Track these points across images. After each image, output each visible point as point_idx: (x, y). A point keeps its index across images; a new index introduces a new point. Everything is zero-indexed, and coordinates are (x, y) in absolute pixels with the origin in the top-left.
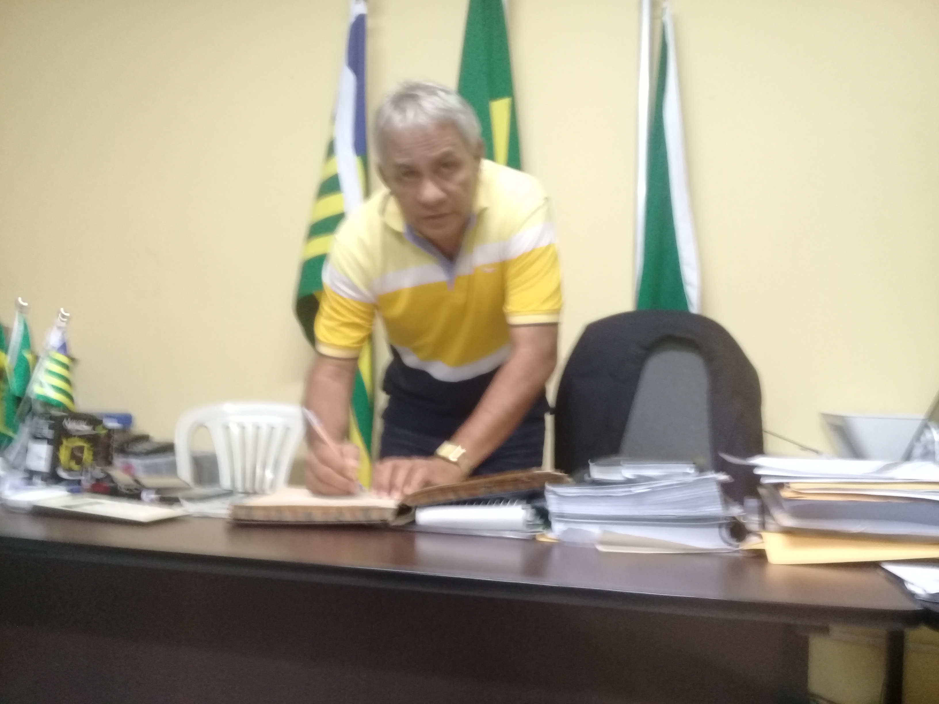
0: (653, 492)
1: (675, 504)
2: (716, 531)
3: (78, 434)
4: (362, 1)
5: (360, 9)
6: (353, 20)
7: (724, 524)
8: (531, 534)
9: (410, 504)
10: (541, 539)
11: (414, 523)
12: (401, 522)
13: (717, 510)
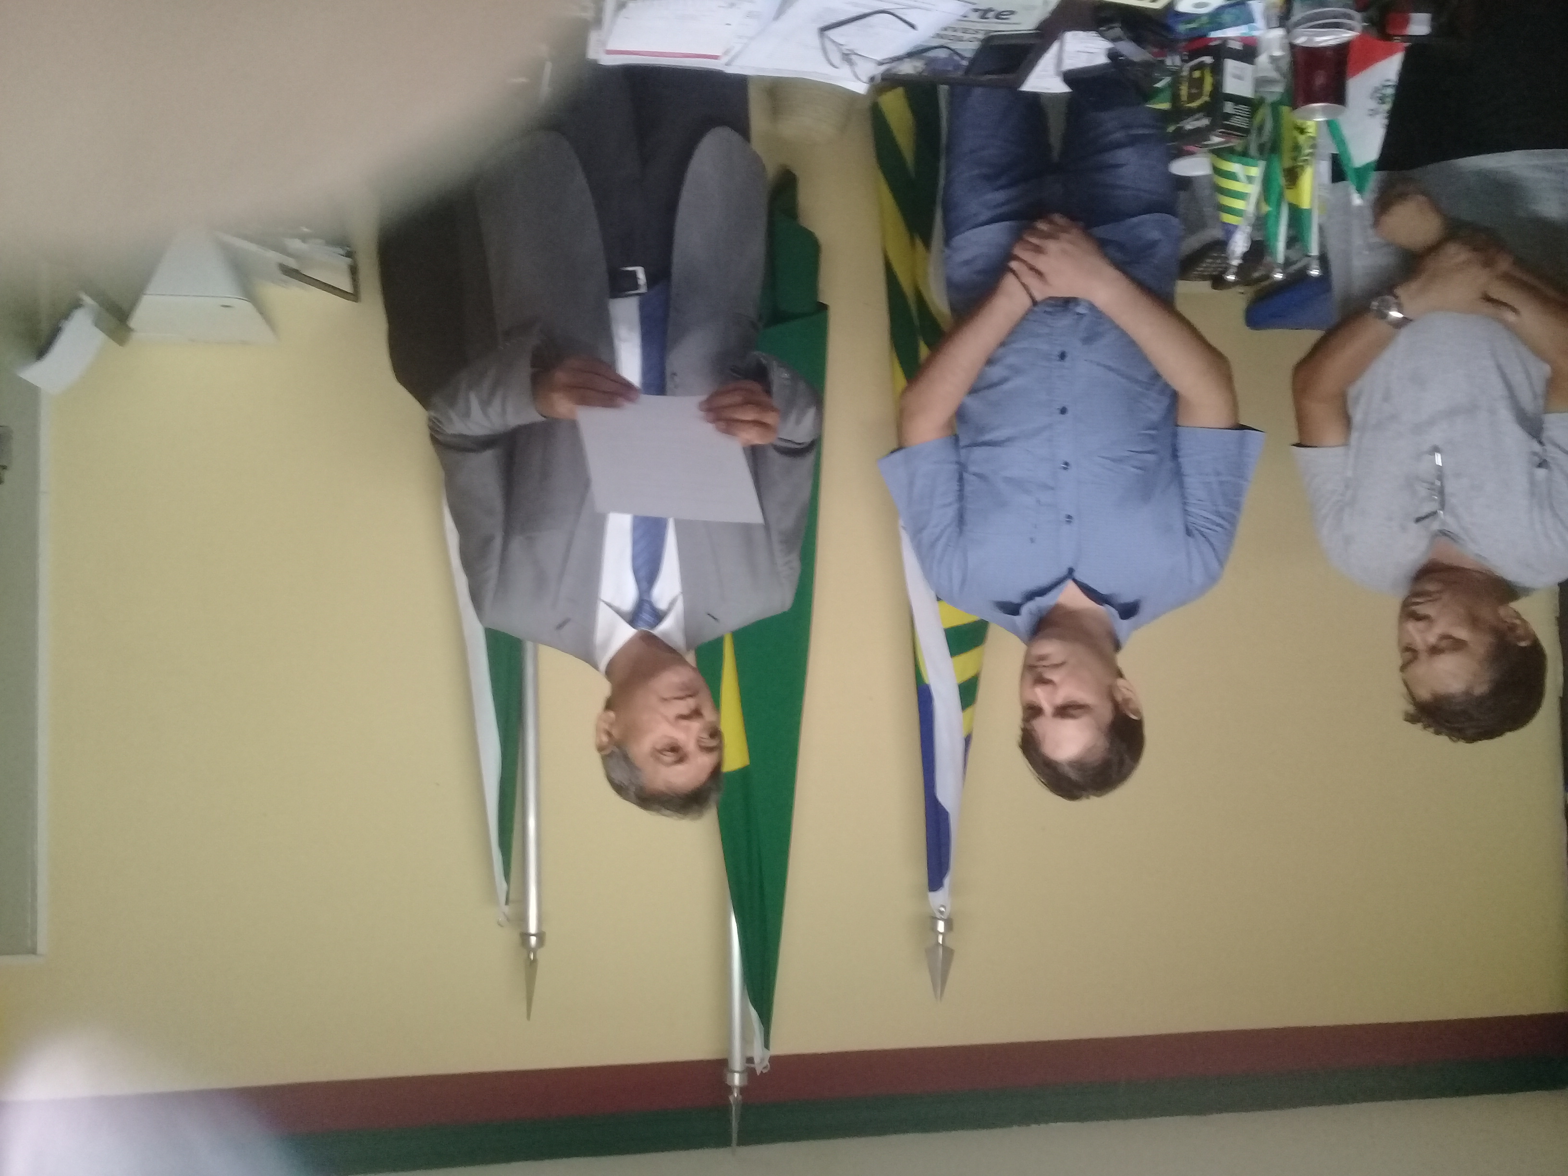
3: (1197, 116)
4: (938, 915)
5: (939, 899)
6: (947, 881)
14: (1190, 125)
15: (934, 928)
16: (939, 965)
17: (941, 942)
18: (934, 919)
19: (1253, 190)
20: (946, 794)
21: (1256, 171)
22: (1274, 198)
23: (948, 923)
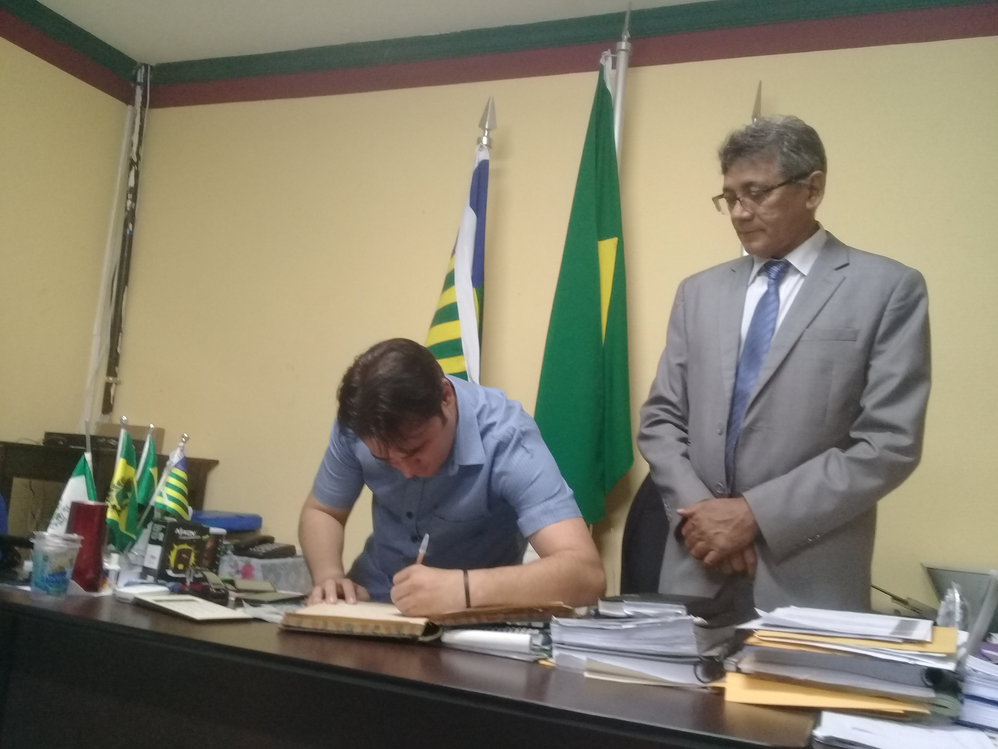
0: (639, 629)
1: (656, 641)
2: (692, 668)
3: (185, 538)
4: (486, 147)
5: (484, 155)
6: (476, 165)
7: (699, 662)
8: (535, 657)
9: (437, 623)
10: (542, 662)
11: (439, 640)
12: (428, 639)
13: (691, 649)
14: (192, 534)
15: (489, 140)
16: (488, 117)
17: (486, 131)
18: (489, 146)
19: (160, 487)
20: (470, 217)
21: (157, 499)
22: (147, 475)
23: (480, 141)
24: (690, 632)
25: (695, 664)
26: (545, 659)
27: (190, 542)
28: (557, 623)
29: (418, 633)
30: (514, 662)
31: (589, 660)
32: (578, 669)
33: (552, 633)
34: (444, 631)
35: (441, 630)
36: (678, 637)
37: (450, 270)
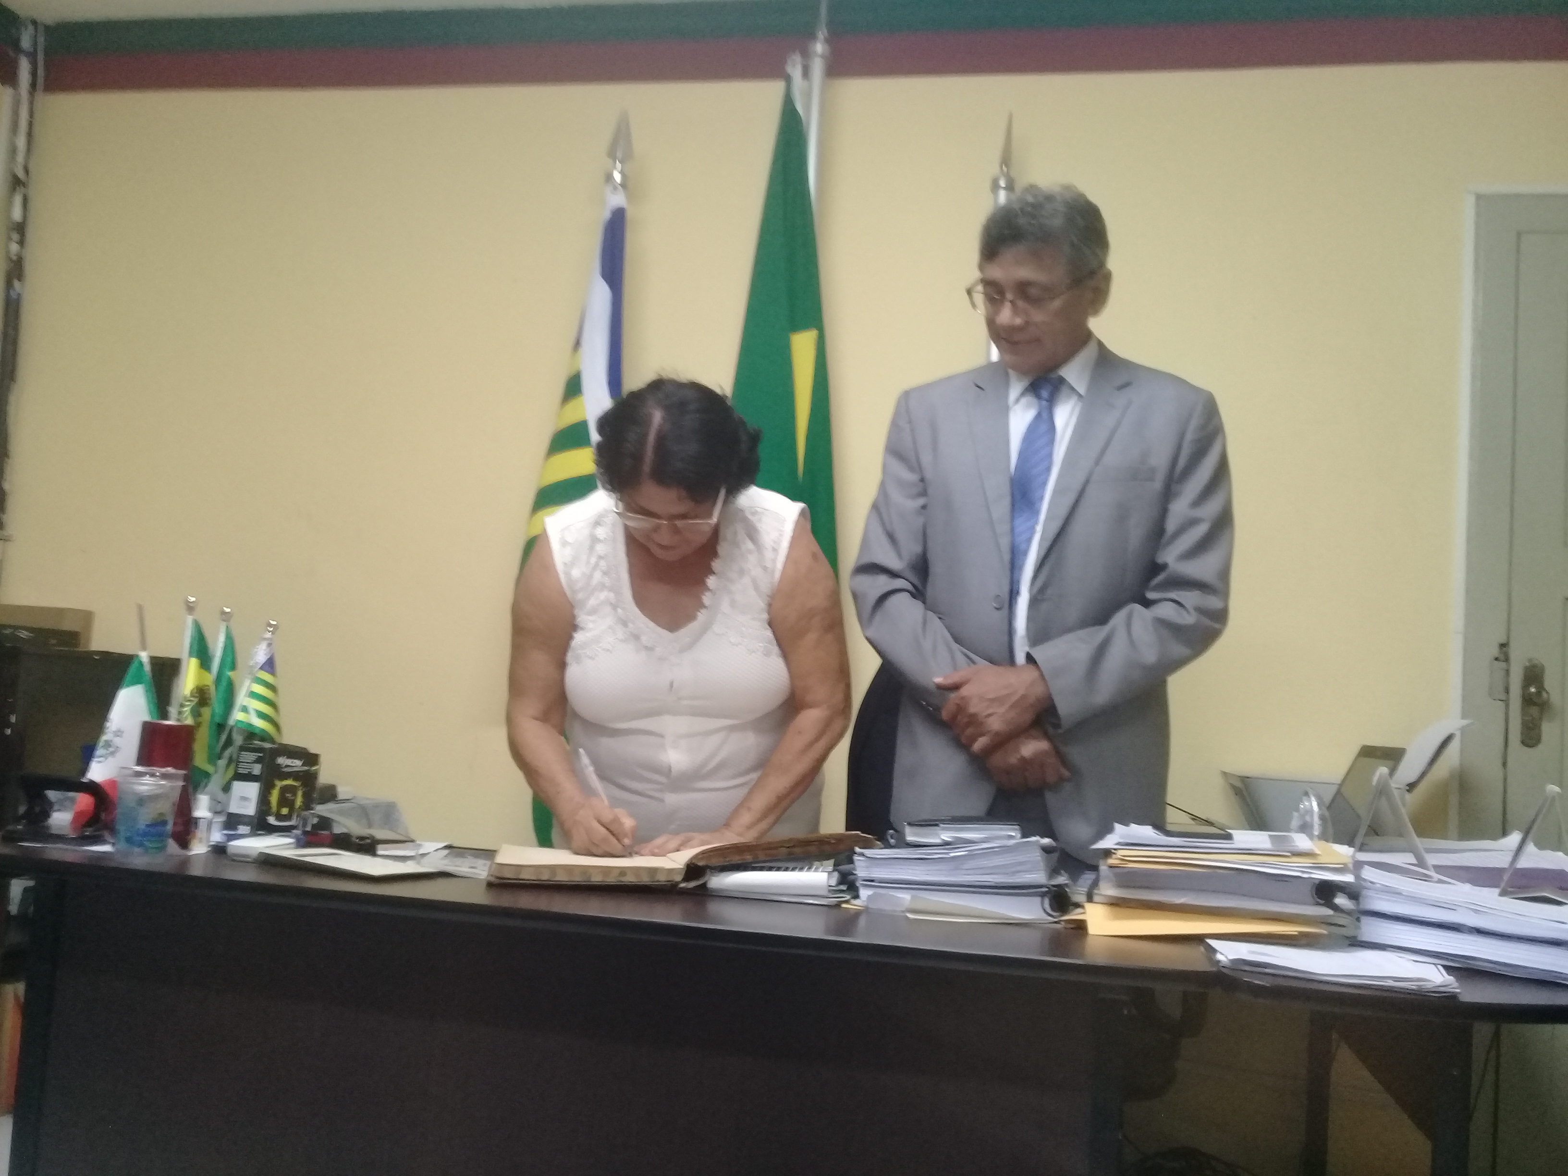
0: (971, 856)
1: (991, 870)
2: (1038, 900)
3: (289, 770)
4: (620, 187)
5: (617, 200)
6: (607, 215)
7: (1046, 891)
8: (834, 901)
9: (701, 864)
10: (844, 906)
11: (704, 886)
12: (692, 884)
13: (1039, 877)
14: (296, 764)
15: (624, 176)
16: (621, 142)
17: (618, 162)
18: (624, 185)
19: (242, 699)
20: (601, 292)
21: (238, 716)
22: (224, 683)
23: (609, 178)
24: (1037, 856)
25: (1043, 895)
26: (847, 902)
27: (295, 775)
28: (862, 855)
29: (678, 878)
30: (810, 907)
31: (913, 897)
32: (895, 911)
33: (858, 869)
34: (712, 874)
35: (708, 871)
36: (1021, 863)
37: (573, 372)
